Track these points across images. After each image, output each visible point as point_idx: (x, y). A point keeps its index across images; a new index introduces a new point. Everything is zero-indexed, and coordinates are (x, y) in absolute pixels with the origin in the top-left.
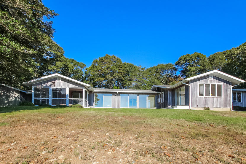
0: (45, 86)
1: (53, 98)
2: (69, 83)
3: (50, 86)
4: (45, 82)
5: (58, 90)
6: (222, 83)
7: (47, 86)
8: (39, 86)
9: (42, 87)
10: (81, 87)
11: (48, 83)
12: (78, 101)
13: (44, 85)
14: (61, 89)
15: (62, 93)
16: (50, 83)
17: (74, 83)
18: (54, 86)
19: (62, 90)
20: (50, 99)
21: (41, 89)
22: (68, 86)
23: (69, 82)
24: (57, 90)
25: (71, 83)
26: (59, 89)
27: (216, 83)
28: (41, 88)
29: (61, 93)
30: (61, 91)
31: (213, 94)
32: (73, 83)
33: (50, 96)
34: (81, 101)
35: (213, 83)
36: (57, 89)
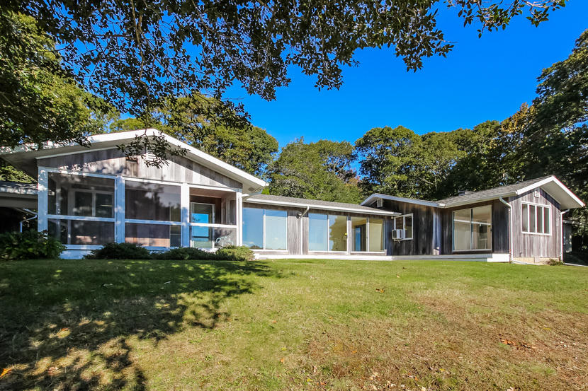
0: (98, 171)
1: (128, 221)
2: (190, 167)
3: (119, 172)
4: (96, 157)
5: (149, 190)
6: (550, 206)
7: (105, 171)
8: (70, 168)
9: (84, 174)
10: (231, 186)
11: (112, 161)
12: (221, 231)
13: (93, 168)
14: (160, 188)
15: (165, 201)
16: (118, 162)
17: (208, 172)
18: (136, 174)
19: (162, 192)
20: (118, 223)
21: (78, 180)
22: (189, 178)
23: (191, 163)
24: (145, 192)
25: (199, 168)
26: (153, 187)
27: (542, 203)
28: (81, 177)
29: (161, 200)
30: (159, 195)
31: (539, 230)
32: (205, 169)
33: (120, 209)
34: (231, 231)
35: (540, 205)
36: (146, 187)
